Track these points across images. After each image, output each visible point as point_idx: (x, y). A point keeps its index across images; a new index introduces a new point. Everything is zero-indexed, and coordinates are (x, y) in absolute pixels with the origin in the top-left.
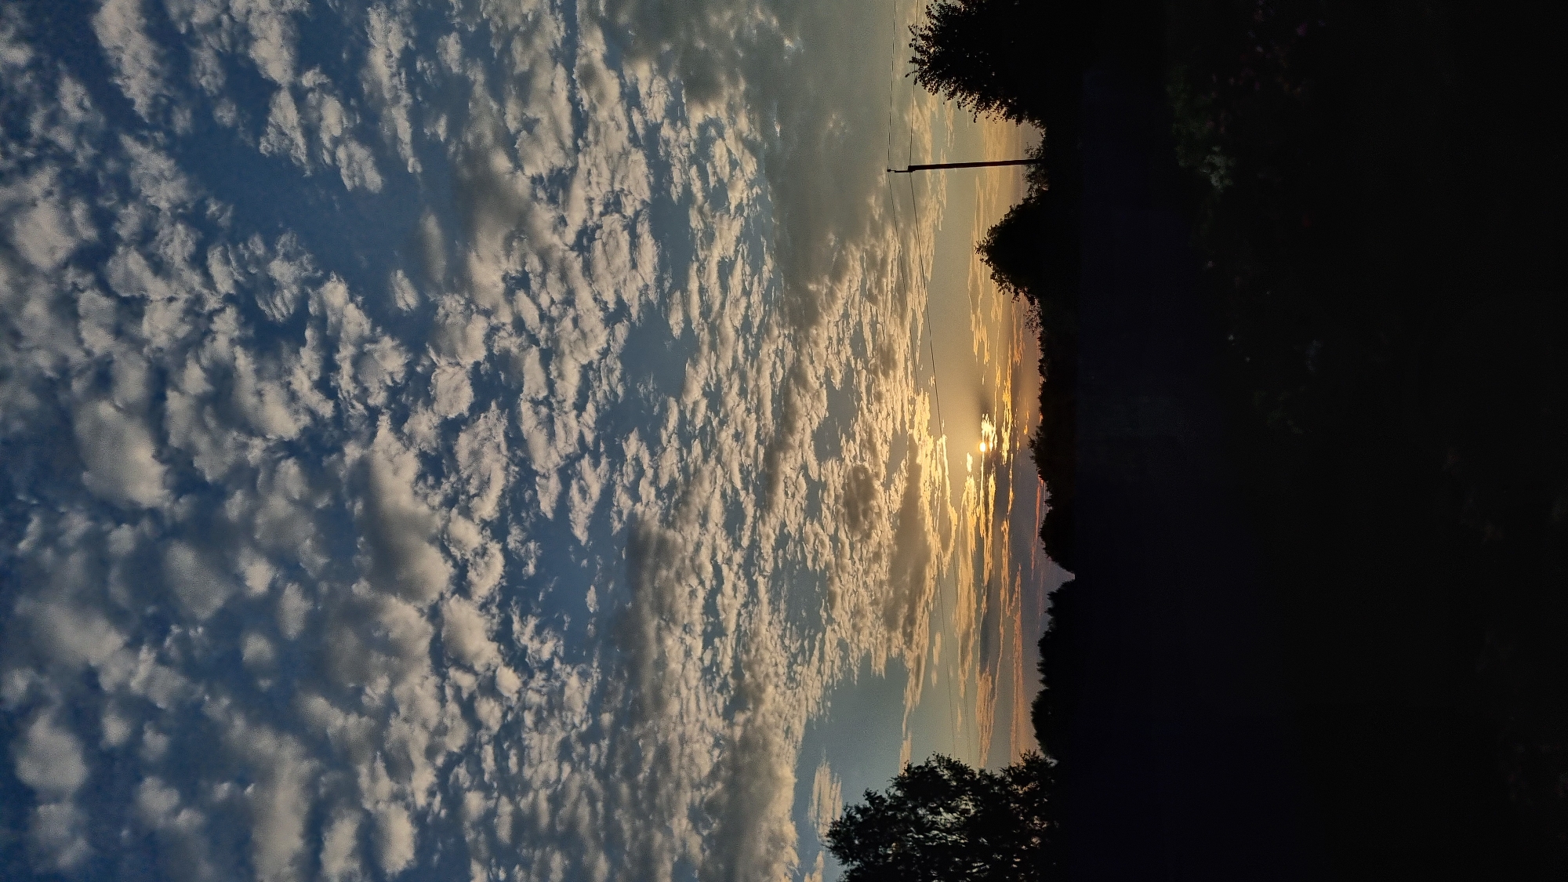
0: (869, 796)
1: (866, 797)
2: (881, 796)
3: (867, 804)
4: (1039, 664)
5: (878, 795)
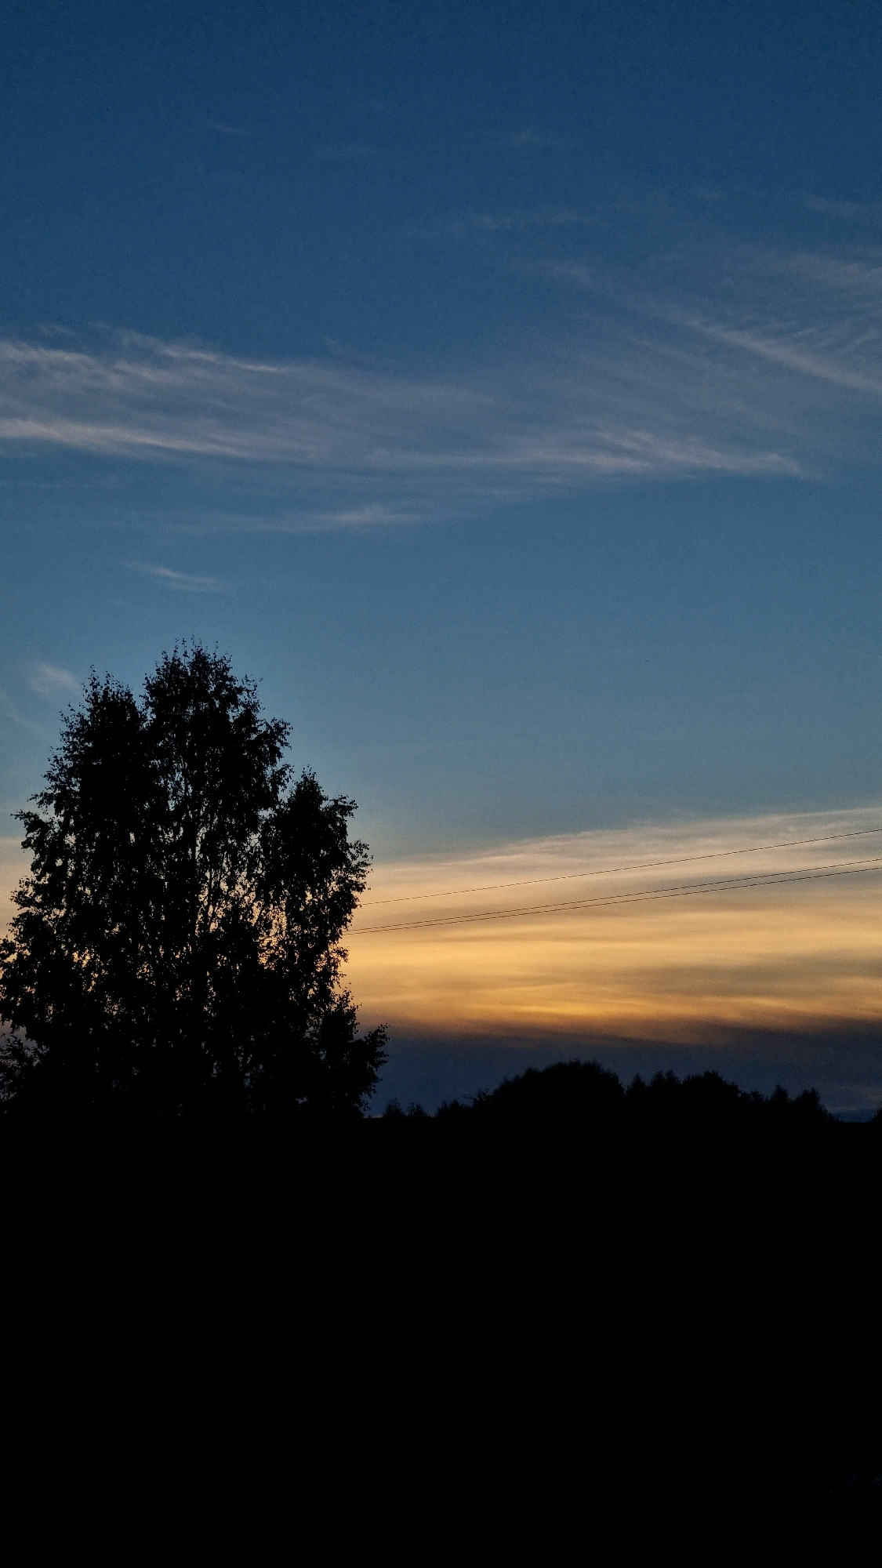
0: (277, 732)
1: (272, 725)
2: (280, 756)
3: (263, 729)
4: (670, 1073)
5: (283, 750)
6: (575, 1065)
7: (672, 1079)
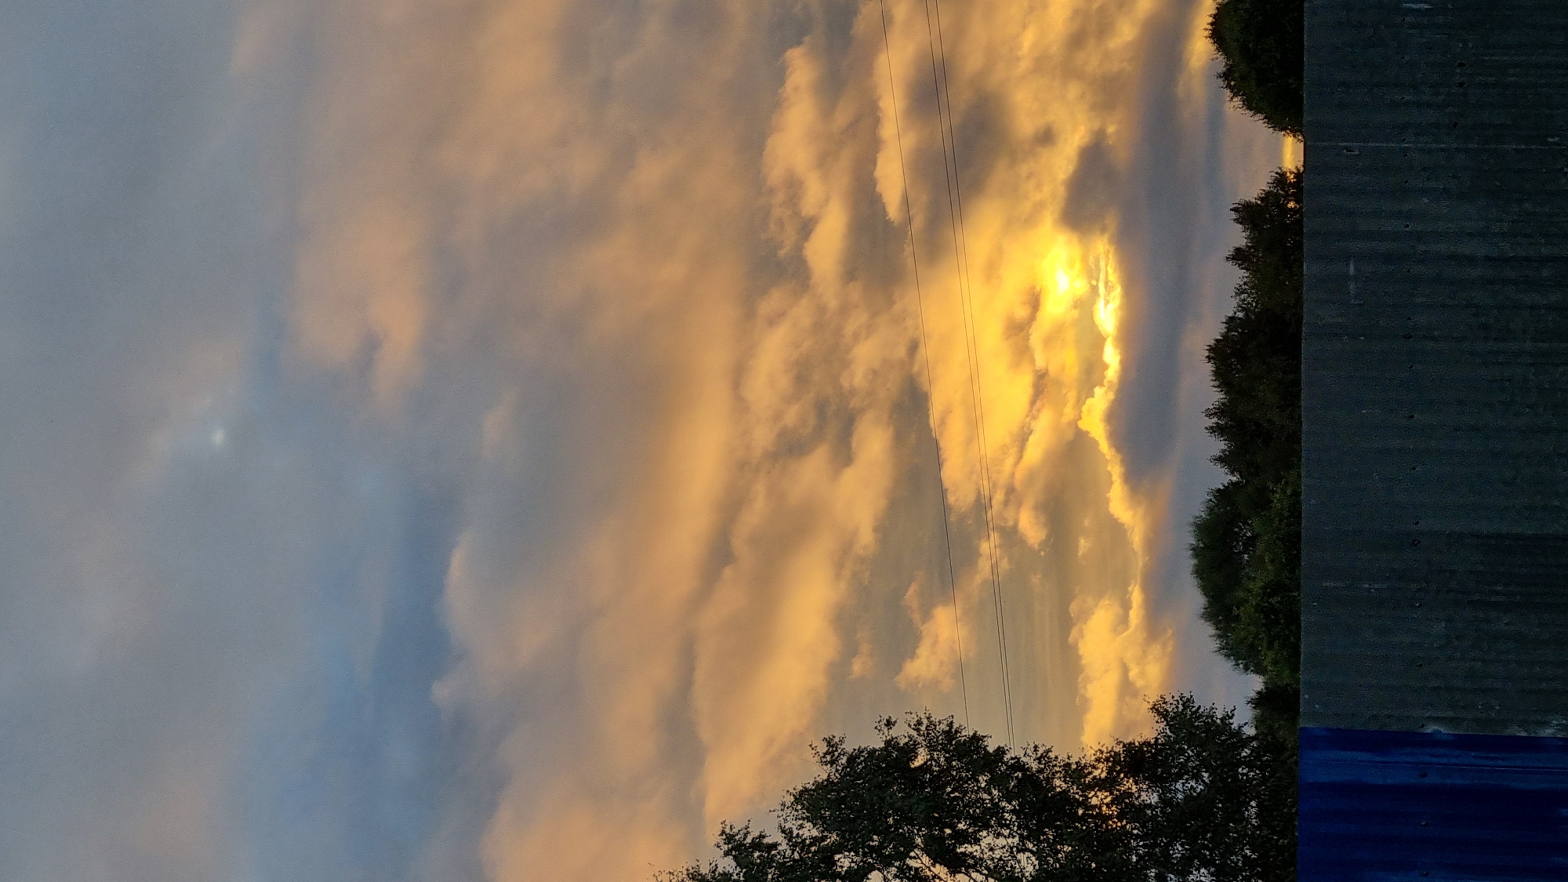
6: (1197, 552)
7: (1220, 411)
